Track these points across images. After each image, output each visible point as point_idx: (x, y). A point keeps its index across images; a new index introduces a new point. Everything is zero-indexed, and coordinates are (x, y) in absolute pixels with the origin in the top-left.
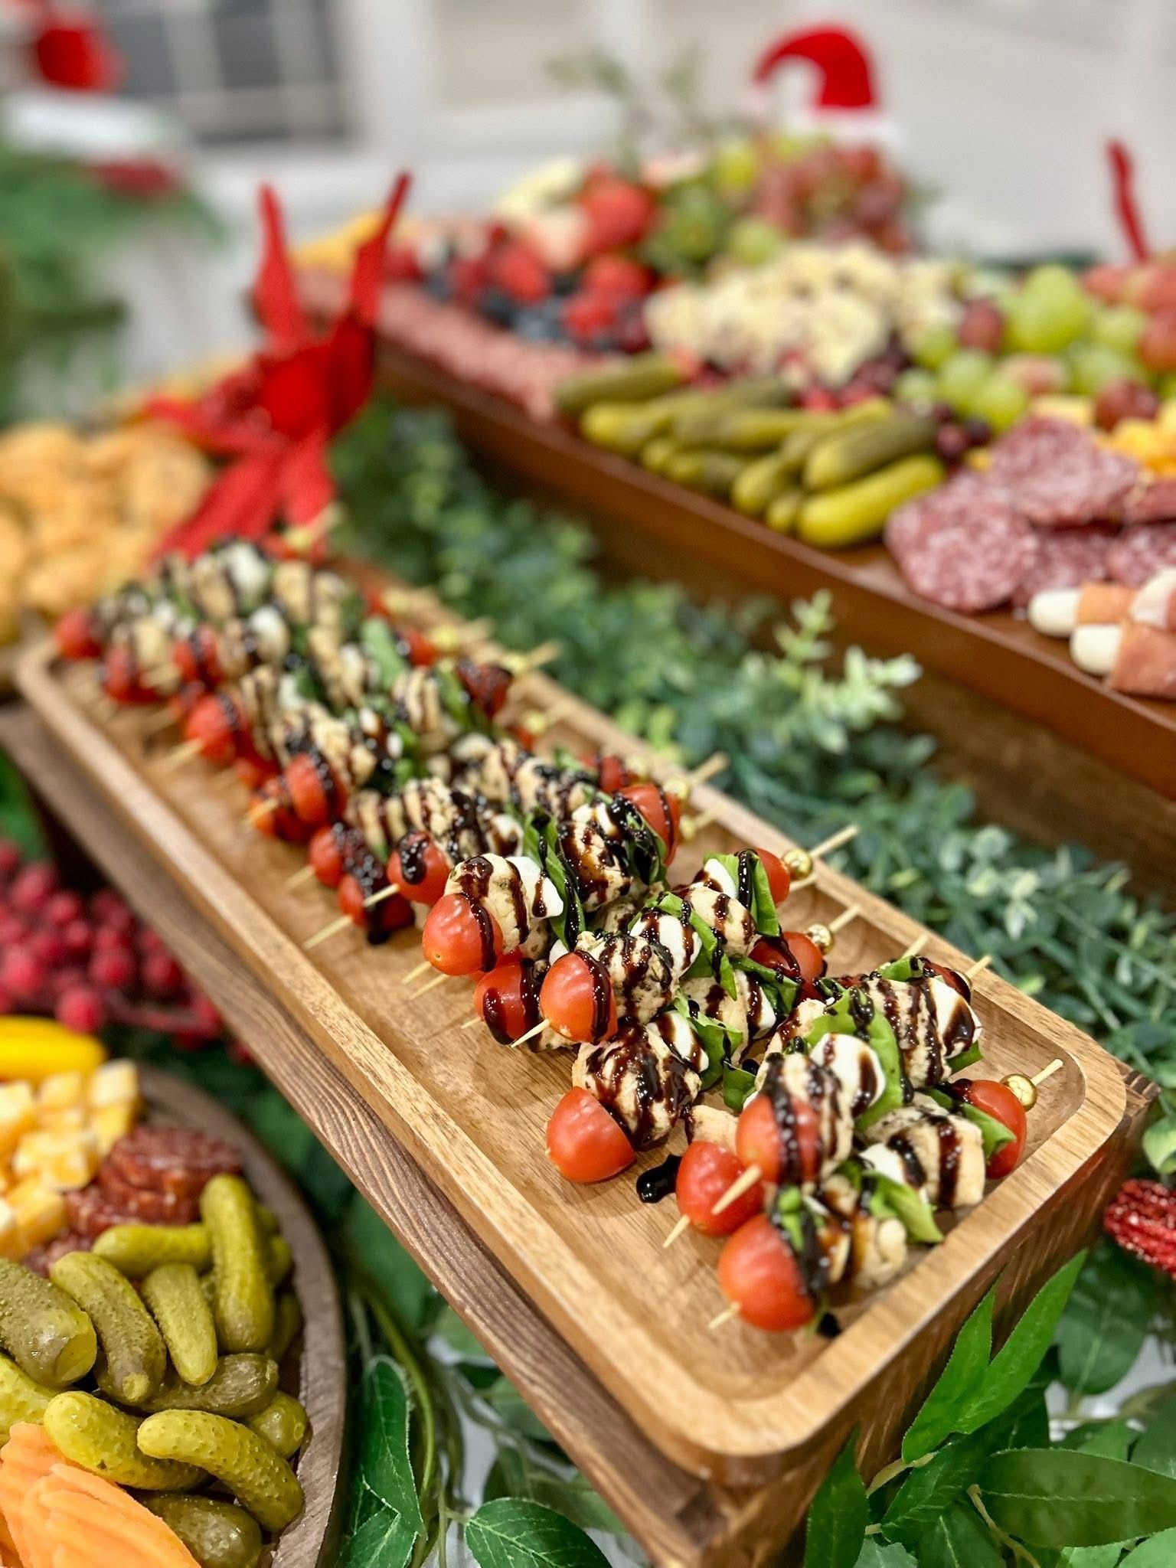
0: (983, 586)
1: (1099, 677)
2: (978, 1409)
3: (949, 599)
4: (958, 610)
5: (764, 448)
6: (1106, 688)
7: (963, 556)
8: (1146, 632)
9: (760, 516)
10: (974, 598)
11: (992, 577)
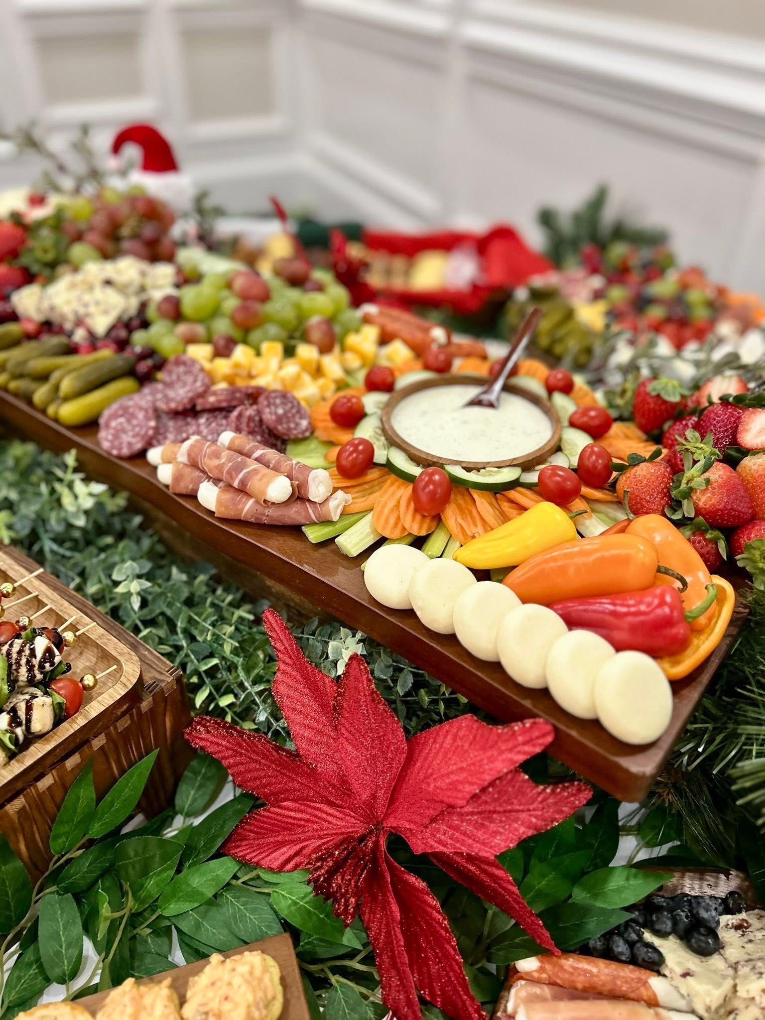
0: (130, 444)
1: (167, 486)
2: (100, 826)
3: (115, 452)
4: (120, 457)
5: (43, 377)
6: (170, 492)
7: (124, 431)
8: (181, 465)
9: (44, 411)
10: (125, 451)
11: (133, 440)
